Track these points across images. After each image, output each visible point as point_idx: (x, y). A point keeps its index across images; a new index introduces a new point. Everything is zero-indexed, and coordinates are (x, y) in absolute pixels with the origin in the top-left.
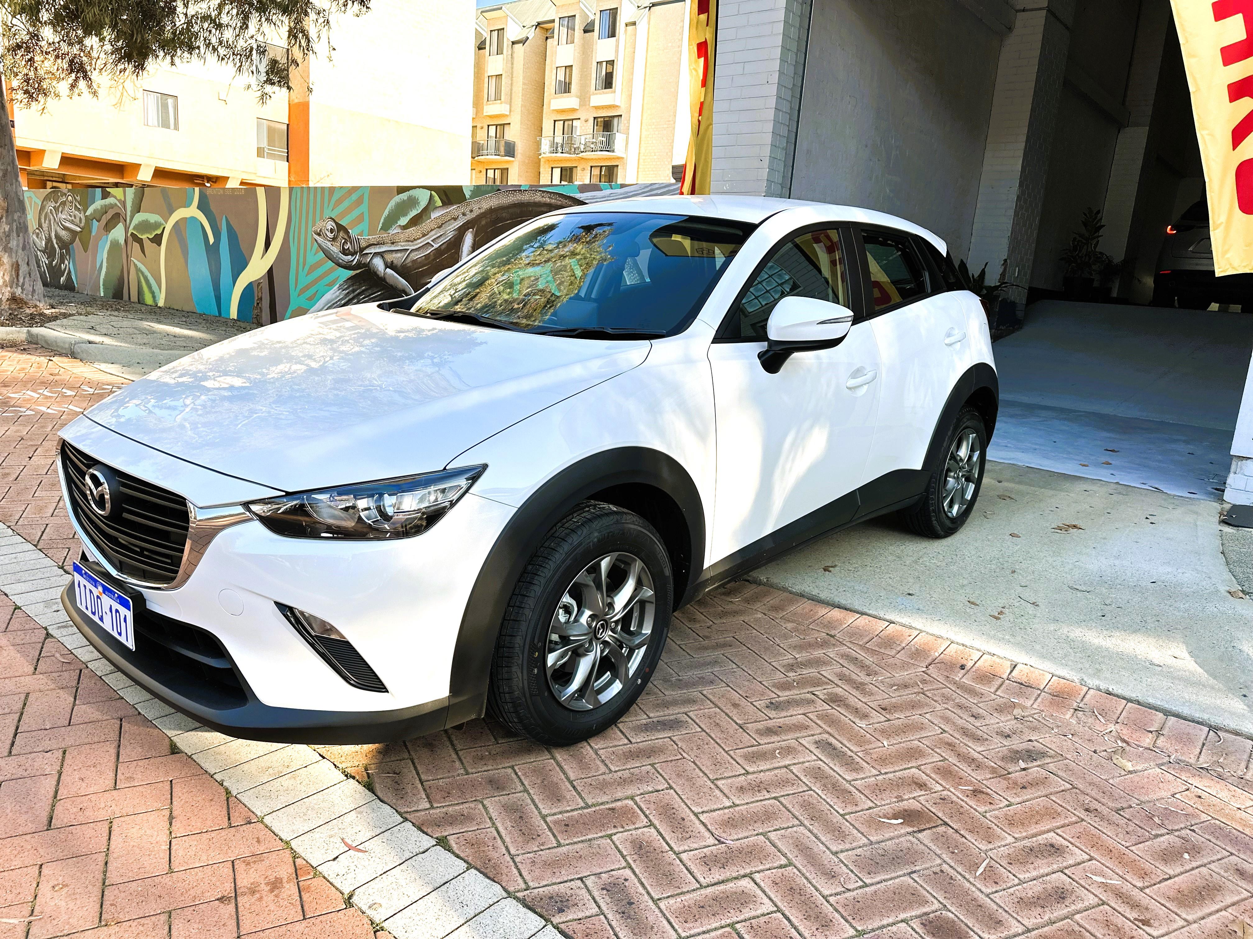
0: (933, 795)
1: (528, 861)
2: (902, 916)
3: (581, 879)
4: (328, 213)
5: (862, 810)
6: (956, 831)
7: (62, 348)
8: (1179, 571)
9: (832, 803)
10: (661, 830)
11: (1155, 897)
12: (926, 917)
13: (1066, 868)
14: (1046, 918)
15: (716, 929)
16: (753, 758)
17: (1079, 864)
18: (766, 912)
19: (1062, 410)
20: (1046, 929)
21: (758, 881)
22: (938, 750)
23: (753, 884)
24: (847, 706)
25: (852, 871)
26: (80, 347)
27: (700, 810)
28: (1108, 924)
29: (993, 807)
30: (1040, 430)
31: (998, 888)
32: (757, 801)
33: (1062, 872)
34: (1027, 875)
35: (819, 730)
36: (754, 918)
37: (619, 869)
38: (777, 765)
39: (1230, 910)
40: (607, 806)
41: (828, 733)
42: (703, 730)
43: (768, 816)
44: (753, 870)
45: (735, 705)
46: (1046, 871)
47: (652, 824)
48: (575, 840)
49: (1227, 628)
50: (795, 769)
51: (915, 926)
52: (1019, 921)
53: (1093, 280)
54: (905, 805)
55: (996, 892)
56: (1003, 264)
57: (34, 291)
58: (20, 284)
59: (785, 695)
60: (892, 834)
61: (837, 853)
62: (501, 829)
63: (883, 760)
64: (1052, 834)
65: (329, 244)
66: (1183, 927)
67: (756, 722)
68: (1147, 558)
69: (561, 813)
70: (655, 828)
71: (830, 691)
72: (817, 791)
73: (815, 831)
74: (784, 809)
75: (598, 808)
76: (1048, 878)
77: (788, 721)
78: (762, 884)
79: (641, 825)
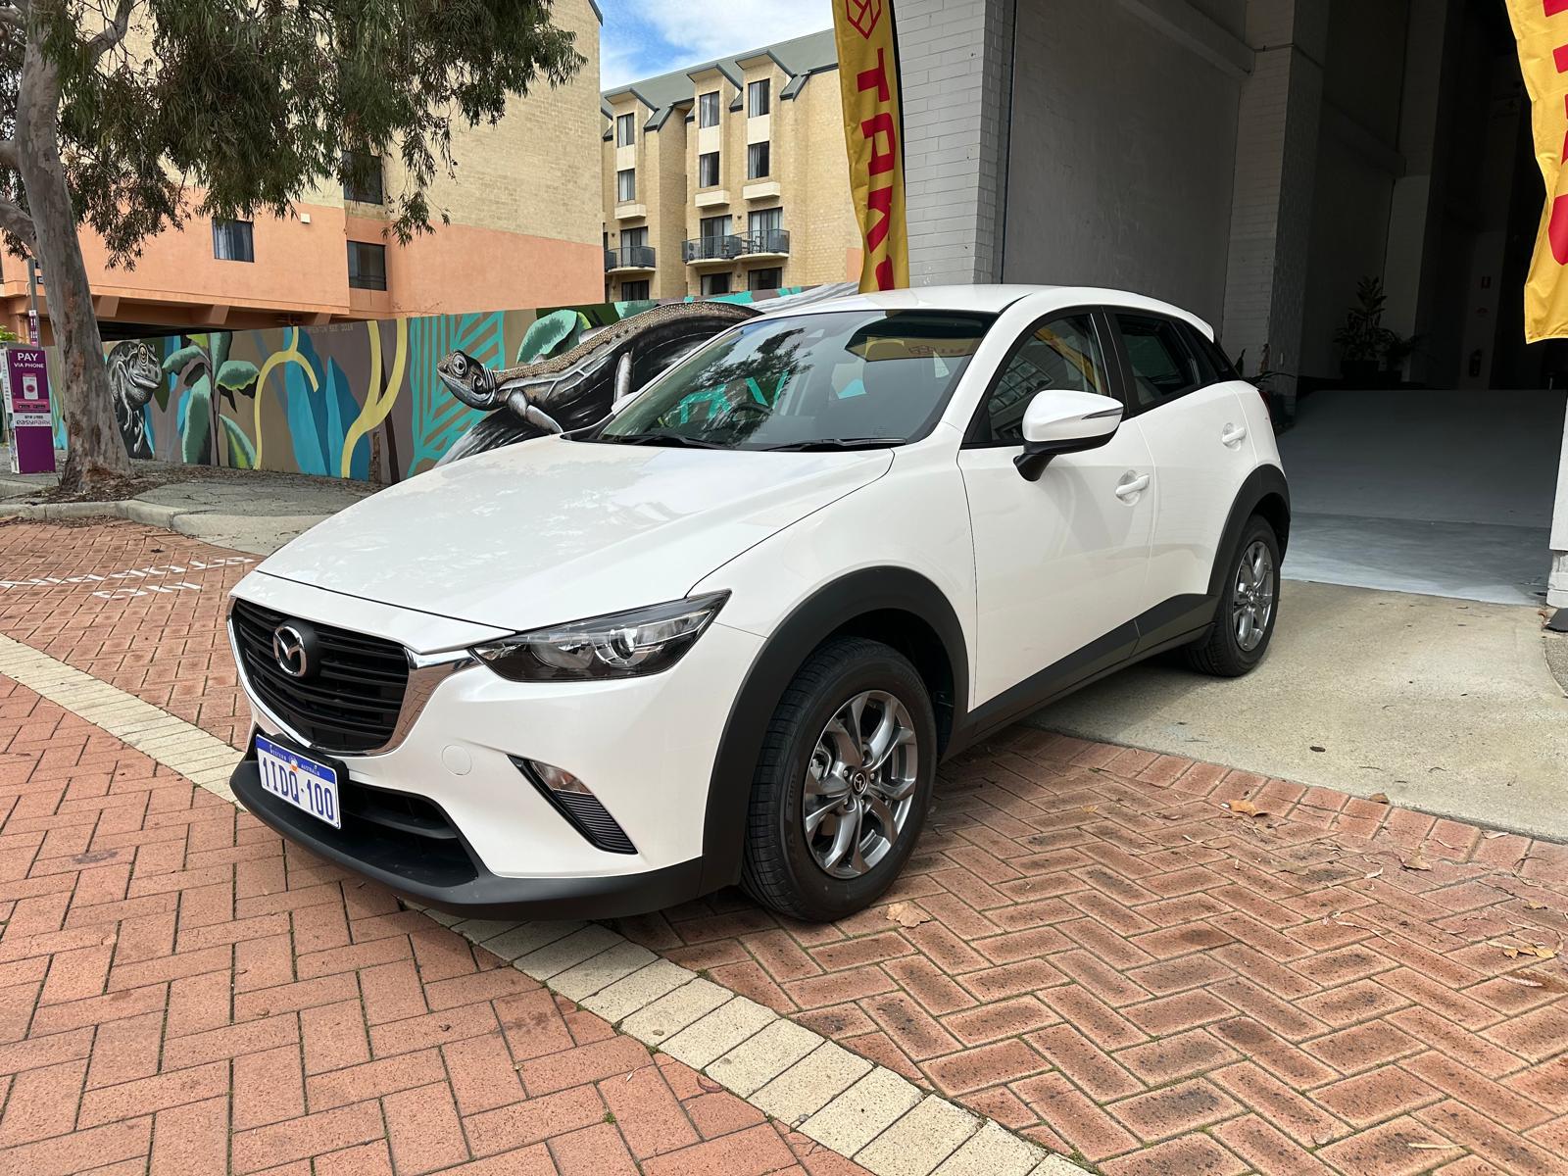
0: (1223, 916)
1: (796, 988)
2: (1198, 1023)
3: (854, 1001)
4: (454, 346)
5: (1146, 933)
6: (1251, 947)
7: (159, 521)
8: (1494, 680)
9: (1112, 927)
10: (931, 957)
11: (1473, 996)
12: (1224, 1023)
13: (1373, 975)
14: (1354, 1019)
15: (1002, 1040)
16: (1020, 890)
17: (1388, 971)
18: (1053, 1023)
19: (1349, 518)
20: (1353, 1029)
21: (1041, 997)
22: (1225, 874)
23: (1036, 1000)
24: (1120, 838)
25: (1140, 986)
26: (180, 519)
27: (970, 938)
28: (1421, 1022)
29: (1291, 924)
30: (1323, 541)
31: (1300, 995)
32: (1031, 928)
33: (1370, 978)
34: (1331, 983)
35: (1091, 862)
36: (1042, 1029)
37: (892, 992)
38: (1048, 896)
39: (1555, 1005)
40: (870, 938)
41: (1101, 863)
42: (962, 866)
43: (1043, 941)
44: (1035, 988)
45: (995, 842)
46: (1352, 979)
47: (920, 952)
48: (842, 968)
49: (1549, 735)
50: (1068, 898)
51: (1212, 1031)
52: (1325, 1023)
53: (1378, 362)
54: (1193, 926)
55: (1298, 998)
56: (1264, 351)
57: (118, 458)
58: (102, 451)
59: (1048, 831)
60: (1181, 953)
61: (1123, 971)
62: (762, 961)
63: (1165, 886)
64: (1357, 946)
65: (458, 381)
66: (1503, 1021)
67: (1019, 856)
68: (1457, 670)
69: (821, 945)
70: (924, 955)
71: (1099, 824)
72: (1095, 917)
73: (1097, 953)
74: (1060, 934)
75: (860, 940)
76: (1355, 984)
77: (1055, 854)
78: (1046, 1000)
79: (909, 953)
